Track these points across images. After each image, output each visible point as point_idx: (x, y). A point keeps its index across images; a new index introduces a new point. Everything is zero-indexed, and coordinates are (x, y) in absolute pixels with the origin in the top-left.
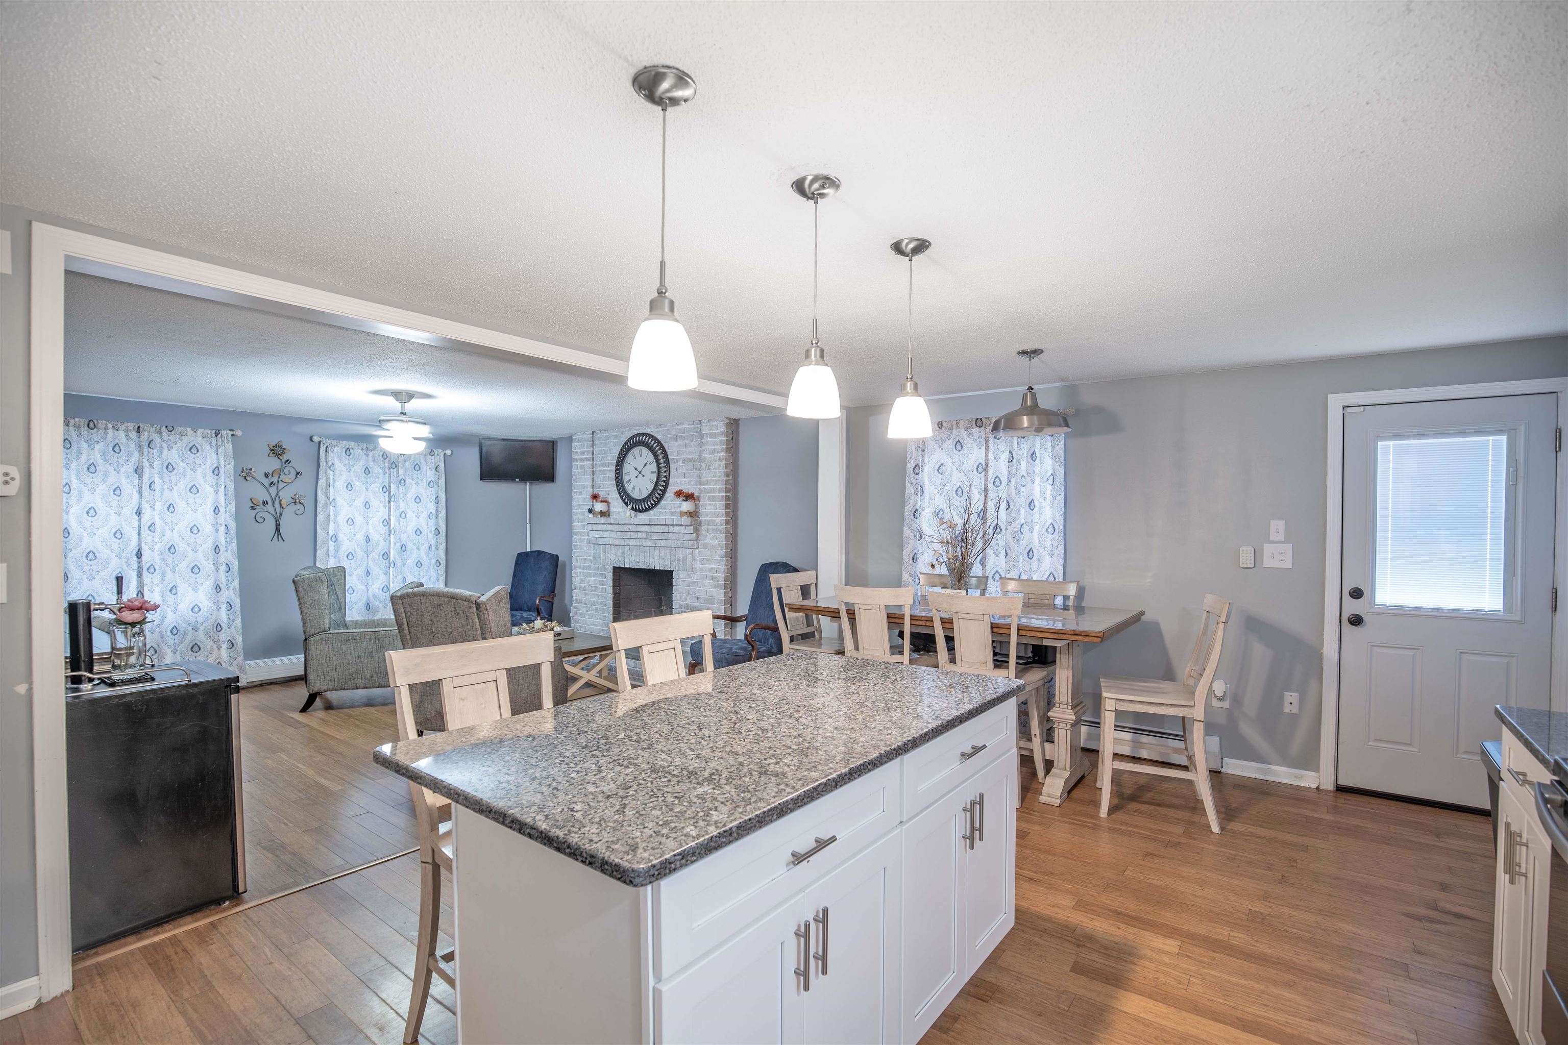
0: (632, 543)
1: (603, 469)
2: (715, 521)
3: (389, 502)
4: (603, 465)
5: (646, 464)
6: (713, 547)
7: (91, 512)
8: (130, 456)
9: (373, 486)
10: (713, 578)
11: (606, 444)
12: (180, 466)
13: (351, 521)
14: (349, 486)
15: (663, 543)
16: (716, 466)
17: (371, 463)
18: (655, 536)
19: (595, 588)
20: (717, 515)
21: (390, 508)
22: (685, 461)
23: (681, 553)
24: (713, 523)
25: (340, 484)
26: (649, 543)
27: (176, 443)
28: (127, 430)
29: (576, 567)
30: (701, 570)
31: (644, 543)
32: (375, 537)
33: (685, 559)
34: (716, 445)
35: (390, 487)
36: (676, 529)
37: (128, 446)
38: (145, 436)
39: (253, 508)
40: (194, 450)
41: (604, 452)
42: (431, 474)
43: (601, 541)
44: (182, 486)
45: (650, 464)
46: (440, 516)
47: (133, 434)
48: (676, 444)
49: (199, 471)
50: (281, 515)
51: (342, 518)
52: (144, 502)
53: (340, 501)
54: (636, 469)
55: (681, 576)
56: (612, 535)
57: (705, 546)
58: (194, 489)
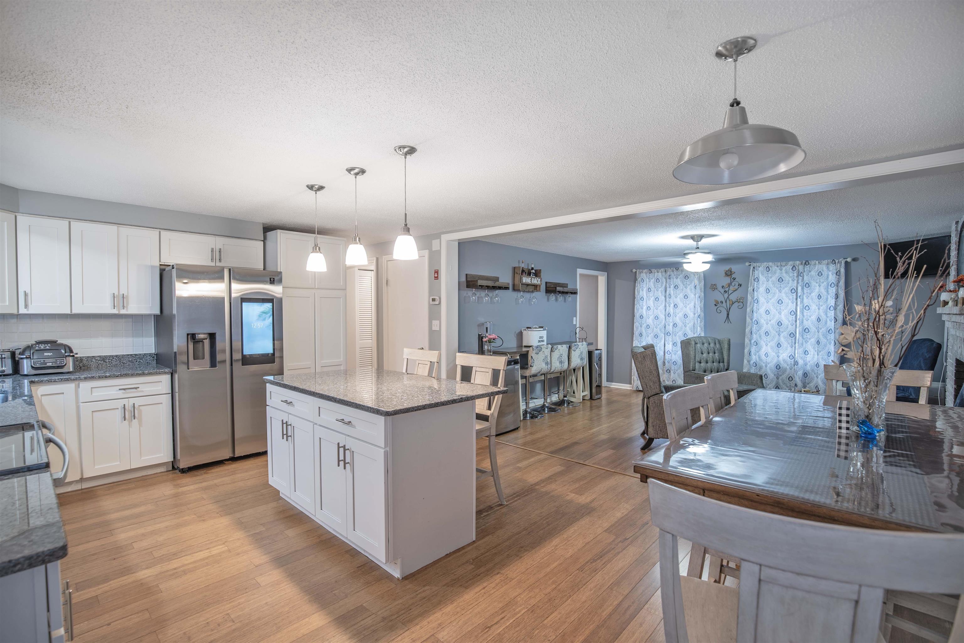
3: (796, 299)
7: (648, 308)
8: (662, 283)
9: (786, 289)
12: (681, 286)
13: (767, 312)
14: (768, 291)
17: (784, 275)
21: (797, 303)
25: (762, 289)
27: (679, 275)
28: (662, 272)
32: (785, 322)
35: (797, 289)
37: (662, 279)
38: (668, 273)
39: (716, 305)
40: (687, 278)
42: (832, 278)
44: (681, 295)
46: (838, 308)
47: (664, 273)
49: (689, 287)
50: (730, 309)
51: (762, 310)
52: (667, 304)
53: (762, 300)
58: (686, 297)
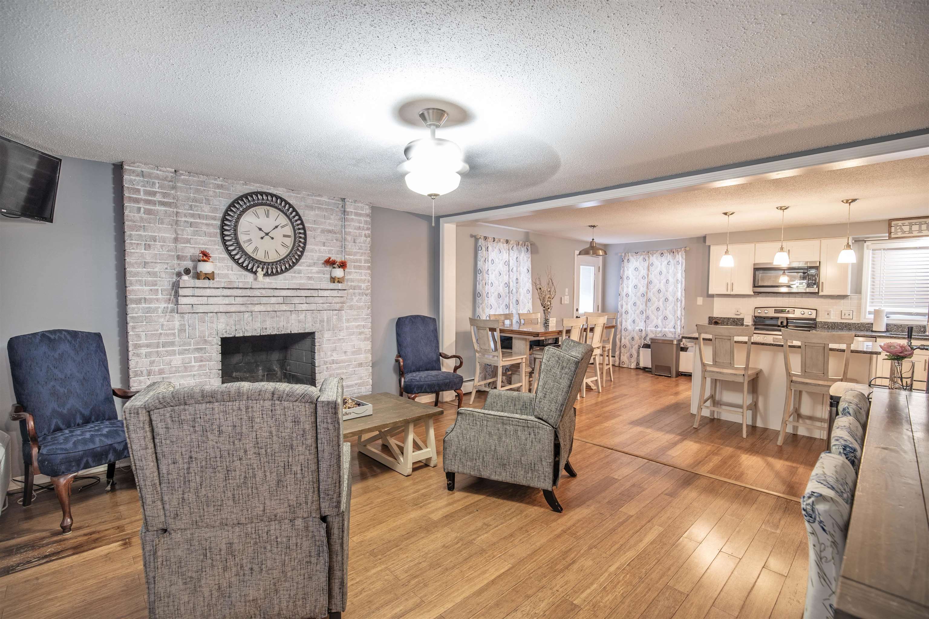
0: (257, 308)
1: (192, 220)
2: (361, 286)
4: (193, 216)
5: (277, 227)
6: (359, 308)
10: (361, 333)
11: (197, 191)
15: (304, 307)
16: (362, 241)
18: (296, 300)
19: (185, 367)
20: (364, 281)
22: (323, 231)
23: (325, 315)
24: (360, 288)
26: (284, 307)
29: (137, 346)
30: (348, 328)
31: (277, 308)
33: (328, 321)
34: (361, 223)
36: (326, 293)
41: (195, 200)
43: (201, 309)
45: (282, 227)
48: (312, 213)
54: (260, 229)
55: (326, 336)
56: (227, 301)
57: (351, 308)
